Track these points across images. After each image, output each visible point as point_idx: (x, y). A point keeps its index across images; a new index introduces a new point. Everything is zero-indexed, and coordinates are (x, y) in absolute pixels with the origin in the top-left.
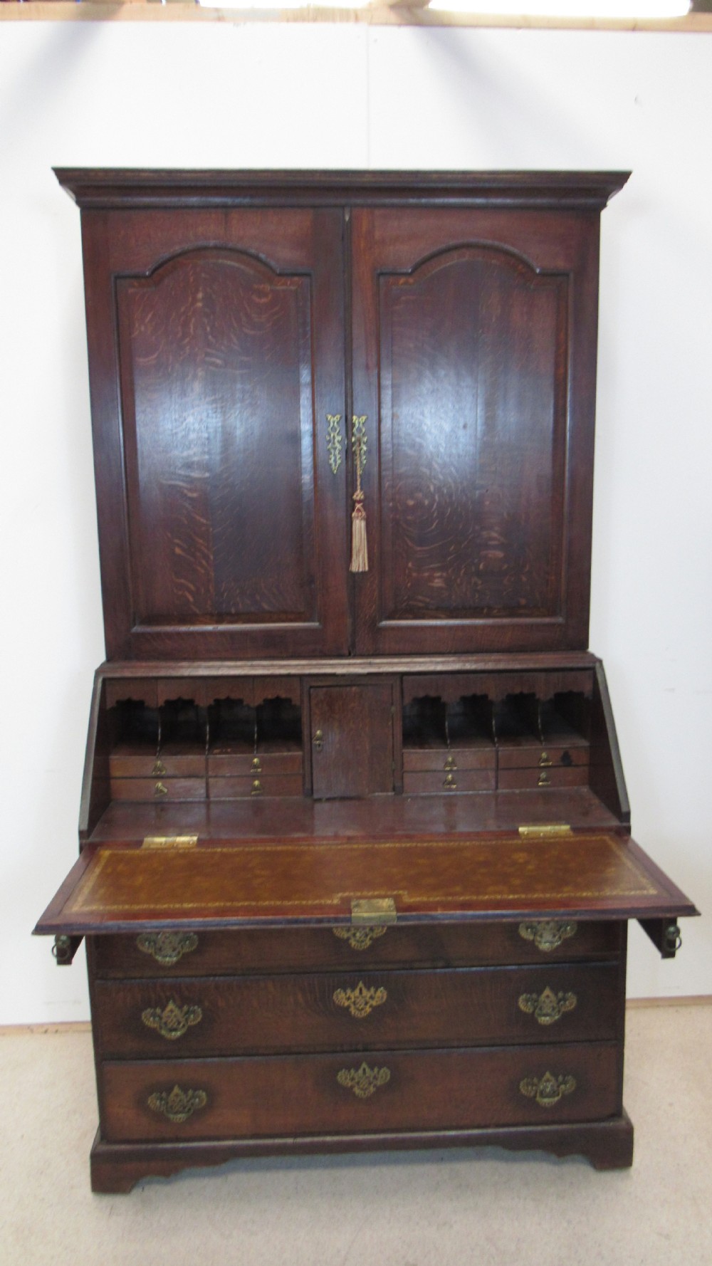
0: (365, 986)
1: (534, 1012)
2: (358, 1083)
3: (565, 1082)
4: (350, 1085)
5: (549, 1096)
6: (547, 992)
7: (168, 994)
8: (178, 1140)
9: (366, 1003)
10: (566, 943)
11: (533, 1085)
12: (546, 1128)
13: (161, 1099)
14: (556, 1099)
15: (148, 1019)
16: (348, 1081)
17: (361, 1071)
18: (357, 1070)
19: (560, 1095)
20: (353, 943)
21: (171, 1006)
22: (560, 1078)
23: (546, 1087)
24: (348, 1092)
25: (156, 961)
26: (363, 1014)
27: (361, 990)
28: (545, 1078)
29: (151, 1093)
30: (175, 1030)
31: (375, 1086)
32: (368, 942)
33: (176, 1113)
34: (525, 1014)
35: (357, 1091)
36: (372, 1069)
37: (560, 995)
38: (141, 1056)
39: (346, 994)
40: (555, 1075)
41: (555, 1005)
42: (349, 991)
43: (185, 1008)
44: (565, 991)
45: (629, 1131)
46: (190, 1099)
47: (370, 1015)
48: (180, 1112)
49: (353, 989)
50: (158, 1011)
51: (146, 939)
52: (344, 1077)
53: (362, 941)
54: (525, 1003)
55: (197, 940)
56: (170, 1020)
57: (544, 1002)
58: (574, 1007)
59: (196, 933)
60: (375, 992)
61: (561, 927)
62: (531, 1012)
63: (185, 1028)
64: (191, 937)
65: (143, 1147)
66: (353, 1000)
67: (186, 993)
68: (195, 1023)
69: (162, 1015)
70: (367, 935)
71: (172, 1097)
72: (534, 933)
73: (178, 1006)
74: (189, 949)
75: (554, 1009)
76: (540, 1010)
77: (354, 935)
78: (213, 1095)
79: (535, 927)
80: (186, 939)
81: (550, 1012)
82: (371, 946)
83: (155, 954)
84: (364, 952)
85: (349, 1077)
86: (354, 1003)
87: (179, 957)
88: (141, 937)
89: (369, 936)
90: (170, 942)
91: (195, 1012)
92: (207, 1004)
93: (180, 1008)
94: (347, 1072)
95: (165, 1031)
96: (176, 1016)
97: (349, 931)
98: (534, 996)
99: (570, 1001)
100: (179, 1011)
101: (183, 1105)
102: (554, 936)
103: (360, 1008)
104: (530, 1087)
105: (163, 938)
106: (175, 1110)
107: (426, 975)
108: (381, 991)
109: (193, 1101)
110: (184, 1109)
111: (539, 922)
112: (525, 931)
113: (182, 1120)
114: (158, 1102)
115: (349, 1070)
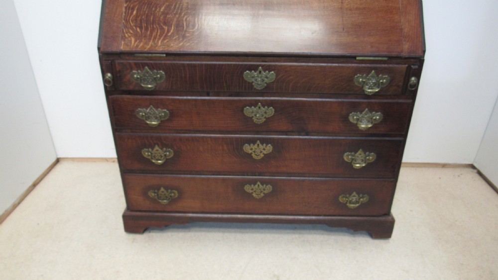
0: (260, 143)
1: (351, 163)
2: (255, 191)
3: (363, 197)
4: (251, 192)
5: (353, 203)
6: (360, 151)
7: (155, 141)
8: (164, 212)
9: (261, 152)
10: (375, 126)
11: (347, 198)
12: (350, 218)
13: (155, 193)
14: (357, 205)
15: (146, 153)
16: (250, 190)
17: (256, 186)
18: (254, 186)
19: (360, 203)
20: (255, 119)
21: (157, 148)
22: (361, 195)
23: (353, 199)
24: (250, 195)
25: (147, 124)
26: (259, 158)
27: (258, 145)
28: (353, 195)
29: (149, 190)
30: (160, 160)
31: (264, 193)
32: (264, 119)
33: (164, 200)
34: (348, 163)
35: (254, 195)
36: (263, 185)
37: (367, 153)
38: (143, 172)
39: (250, 147)
40: (358, 194)
41: (364, 159)
42: (252, 145)
43: (165, 149)
44: (370, 152)
45: (391, 223)
46: (169, 194)
47: (263, 158)
48: (165, 200)
49: (254, 144)
50: (150, 150)
51: (141, 112)
52: (248, 188)
53: (260, 119)
54: (347, 157)
55: (169, 114)
56: (156, 155)
57: (358, 157)
58: (373, 160)
59: (168, 110)
60: (266, 147)
61: (373, 117)
62: (350, 161)
63: (165, 159)
64: (165, 112)
65: (148, 214)
66: (254, 150)
67: (164, 142)
68: (170, 157)
69: (153, 152)
70: (263, 115)
71: (160, 192)
72: (358, 120)
73: (160, 148)
74: (164, 118)
75: (362, 160)
76: (355, 161)
77: (256, 115)
78: (181, 193)
79: (359, 116)
80: (162, 112)
81: (360, 162)
82: (265, 122)
83: (146, 119)
84: (261, 125)
85: (250, 188)
86: (254, 152)
87: (159, 122)
88: (137, 110)
89: (264, 116)
90: (154, 114)
91: (169, 152)
92: (175, 148)
93: (162, 149)
94: (249, 186)
95: (154, 160)
96: (159, 153)
97: (253, 112)
98: (353, 153)
99: (372, 157)
100: (161, 151)
101: (166, 196)
102: (369, 121)
103: (258, 154)
104: (344, 199)
105: (150, 111)
106: (162, 198)
107: (294, 139)
108: (269, 146)
109: (171, 195)
110: (167, 198)
111: (361, 113)
112: (352, 118)
113: (166, 203)
114: (153, 194)
115: (251, 185)
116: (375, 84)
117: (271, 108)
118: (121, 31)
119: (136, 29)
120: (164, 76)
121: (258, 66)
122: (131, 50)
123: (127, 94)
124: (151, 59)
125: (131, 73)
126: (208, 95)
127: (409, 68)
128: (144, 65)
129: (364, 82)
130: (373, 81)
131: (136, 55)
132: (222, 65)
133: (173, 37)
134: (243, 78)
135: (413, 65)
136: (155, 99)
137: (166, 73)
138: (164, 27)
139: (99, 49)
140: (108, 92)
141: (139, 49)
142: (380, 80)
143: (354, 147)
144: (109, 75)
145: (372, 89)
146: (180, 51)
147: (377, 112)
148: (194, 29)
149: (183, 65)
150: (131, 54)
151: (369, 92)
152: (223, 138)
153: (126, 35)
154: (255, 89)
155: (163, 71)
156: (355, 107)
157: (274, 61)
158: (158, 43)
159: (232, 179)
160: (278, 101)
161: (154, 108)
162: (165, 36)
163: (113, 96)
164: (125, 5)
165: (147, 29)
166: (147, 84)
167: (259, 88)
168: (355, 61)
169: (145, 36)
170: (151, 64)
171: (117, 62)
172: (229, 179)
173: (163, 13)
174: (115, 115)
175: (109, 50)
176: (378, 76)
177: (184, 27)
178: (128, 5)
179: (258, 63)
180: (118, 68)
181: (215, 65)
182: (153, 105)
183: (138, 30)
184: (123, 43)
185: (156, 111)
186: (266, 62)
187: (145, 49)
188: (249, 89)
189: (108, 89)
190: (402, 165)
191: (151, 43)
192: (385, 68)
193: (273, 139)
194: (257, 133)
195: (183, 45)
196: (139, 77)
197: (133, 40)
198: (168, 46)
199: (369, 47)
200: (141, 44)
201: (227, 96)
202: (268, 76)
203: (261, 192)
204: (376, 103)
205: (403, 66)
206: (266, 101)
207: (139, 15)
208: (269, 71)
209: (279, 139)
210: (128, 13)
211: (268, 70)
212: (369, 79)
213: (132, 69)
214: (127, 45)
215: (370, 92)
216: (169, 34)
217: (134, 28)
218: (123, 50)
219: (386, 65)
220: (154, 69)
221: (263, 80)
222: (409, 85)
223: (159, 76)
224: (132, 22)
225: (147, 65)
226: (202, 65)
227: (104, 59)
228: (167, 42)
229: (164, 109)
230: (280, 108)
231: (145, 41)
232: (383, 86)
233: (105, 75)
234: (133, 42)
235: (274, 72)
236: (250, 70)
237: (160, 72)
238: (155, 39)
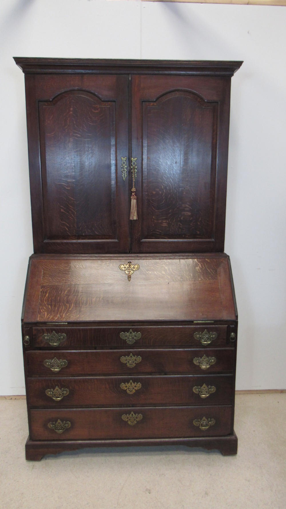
0: (133, 382)
1: (199, 394)
2: (130, 420)
3: (211, 421)
4: (126, 420)
5: (204, 426)
6: (204, 385)
7: (56, 383)
8: (59, 440)
9: (133, 388)
10: (211, 367)
11: (198, 421)
12: (203, 438)
13: (53, 424)
15: (49, 393)
16: (126, 419)
17: (131, 415)
18: (129, 415)
19: (209, 426)
20: (128, 365)
21: (57, 388)
22: (209, 419)
23: (204, 423)
24: (126, 423)
25: (52, 371)
26: (132, 393)
27: (131, 383)
28: (203, 419)
29: (49, 422)
30: (59, 397)
31: (137, 421)
32: (134, 365)
34: (196, 394)
35: (129, 422)
36: (135, 414)
37: (209, 386)
38: (45, 407)
39: (125, 385)
40: (207, 418)
41: (207, 391)
42: (126, 383)
43: (63, 389)
44: (211, 385)
45: (236, 441)
46: (64, 424)
47: (135, 393)
48: (61, 430)
49: (128, 383)
50: (52, 390)
51: (47, 362)
52: (124, 417)
53: (132, 364)
54: (195, 390)
55: (67, 363)
56: (56, 394)
57: (203, 389)
58: (214, 391)
59: (67, 360)
60: (137, 384)
61: (210, 360)
62: (198, 393)
63: (63, 397)
64: (65, 361)
65: (46, 443)
67: (63, 383)
68: (66, 395)
69: (53, 392)
70: (133, 362)
71: (57, 424)
72: (199, 363)
73: (59, 388)
74: (64, 366)
75: (207, 392)
76: (202, 392)
77: (129, 362)
78: (73, 423)
79: (200, 360)
80: (63, 362)
81: (205, 393)
82: (135, 366)
83: (51, 368)
84: (133, 369)
85: (126, 417)
86: (128, 388)
87: (60, 369)
88: (45, 361)
89: (135, 362)
90: (57, 363)
91: (66, 391)
92: (71, 388)
93: (61, 389)
94: (125, 415)
95: (55, 397)
96: (59, 392)
97: (126, 360)
98: (199, 387)
99: (213, 389)
100: (60, 390)
101: (61, 427)
102: (207, 364)
103: (131, 390)
104: (197, 423)
105: (54, 362)
106: (58, 429)
107: (157, 378)
108: (139, 384)
109: (65, 425)
110: (62, 428)
111: (201, 358)
112: (196, 362)
113: (61, 432)
114: (52, 425)
115: (126, 415)
116: (208, 338)
117: (139, 356)
118: (38, 308)
119: (48, 306)
120: (66, 337)
121: (129, 329)
122: (44, 321)
123: (38, 350)
124: (57, 326)
125: (43, 335)
126: (95, 349)
127: (228, 327)
128: (52, 330)
129: (201, 337)
130: (207, 336)
131: (47, 323)
132: (106, 329)
133: (73, 312)
134: (119, 337)
135: (231, 325)
136: (59, 353)
137: (67, 335)
138: (67, 304)
139: (22, 320)
140: (25, 349)
141: (49, 320)
142: (211, 335)
143: (199, 382)
144: (27, 337)
145: (206, 341)
146: (77, 321)
147: (212, 356)
148: (87, 306)
149: (79, 330)
150: (44, 323)
151: (204, 344)
152: (105, 379)
153: (41, 310)
154: (128, 344)
155: (65, 334)
156: (197, 354)
157: (140, 326)
158: (63, 316)
159: (112, 411)
160: (143, 351)
161: (57, 359)
162: (68, 311)
163: (28, 352)
164: (41, 290)
165: (55, 306)
166: (53, 343)
167: (130, 343)
168: (193, 324)
169: (54, 311)
170: (57, 329)
171: (34, 328)
172: (110, 410)
173: (66, 295)
175: (30, 321)
176: (209, 333)
177: (80, 304)
178: (42, 290)
179: (130, 327)
180: (34, 332)
181: (101, 329)
182: (56, 357)
183: (50, 307)
184: (39, 316)
185: (58, 361)
186: (135, 326)
187: (54, 319)
188: (123, 344)
189: (25, 346)
191: (58, 315)
192: (213, 328)
193: (142, 379)
194: (130, 374)
195: (79, 317)
196: (48, 338)
197: (46, 313)
198: (69, 318)
199: (201, 314)
200: (52, 317)
201: (108, 349)
202: (136, 335)
203: (135, 420)
204: (210, 350)
205: (225, 326)
206: (135, 352)
207: (50, 296)
208: (137, 332)
209: (145, 378)
210: (43, 295)
211: (136, 331)
212: (204, 335)
213: (44, 333)
214: (42, 317)
215: (206, 344)
216: (70, 309)
217: (47, 305)
218: (39, 321)
219: (214, 326)
220: (59, 332)
221: (133, 338)
222: (230, 338)
223: (62, 337)
224: (45, 301)
225: (54, 330)
226: (91, 329)
227: (25, 326)
228: (69, 315)
229: (64, 359)
230: (145, 356)
231: (54, 314)
232: (213, 339)
233: (25, 338)
234: (46, 315)
235: (140, 333)
236: (124, 332)
237: (63, 335)
238: (61, 313)
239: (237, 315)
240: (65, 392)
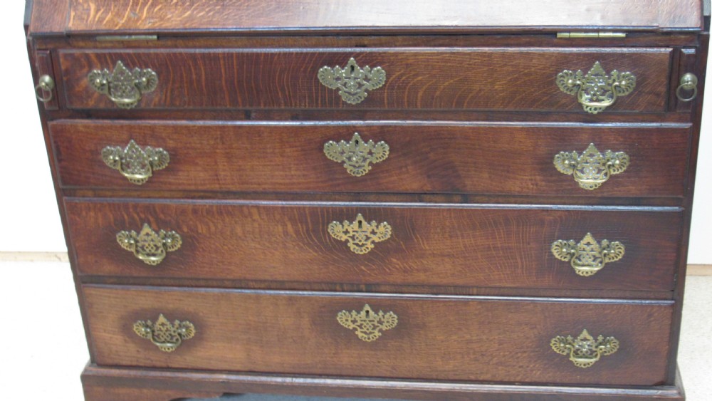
0: (365, 219)
1: (569, 262)
2: (360, 326)
3: (605, 343)
4: (351, 328)
5: (584, 356)
6: (588, 238)
7: (143, 216)
8: (168, 369)
9: (368, 238)
10: (612, 181)
11: (566, 342)
12: (580, 390)
13: (147, 326)
14: (593, 360)
15: (124, 241)
16: (349, 323)
17: (363, 313)
18: (358, 312)
19: (599, 356)
20: (348, 168)
21: (146, 229)
22: (600, 338)
23: (582, 346)
24: (350, 334)
25: (125, 178)
26: (364, 251)
27: (360, 222)
28: (582, 336)
29: (135, 321)
30: (154, 255)
31: (380, 331)
32: (368, 168)
33: (165, 341)
34: (559, 263)
35: (359, 333)
36: (376, 312)
37: (605, 242)
38: (121, 281)
39: (343, 226)
40: (594, 334)
41: (598, 255)
42: (346, 223)
43: (162, 231)
44: (611, 240)
46: (177, 329)
47: (372, 253)
48: (169, 342)
49: (351, 221)
50: (134, 233)
51: (112, 153)
52: (344, 319)
53: (360, 167)
54: (559, 250)
55: (168, 156)
56: (147, 244)
57: (584, 250)
58: (620, 257)
59: (165, 149)
60: (377, 227)
61: (608, 160)
62: (566, 260)
63: (164, 254)
64: (160, 152)
65: (133, 373)
66: (351, 234)
67: (162, 216)
68: (176, 248)
69: (138, 239)
70: (365, 160)
71: (157, 326)
72: (574, 167)
73: (154, 230)
74: (160, 166)
75: (595, 258)
76: (579, 258)
77: (349, 159)
78: (201, 327)
79: (575, 160)
80: (154, 154)
81: (590, 261)
82: (370, 173)
83: (123, 169)
84: (363, 179)
85: (350, 319)
86: (353, 238)
87: (150, 174)
88: (105, 150)
89: (368, 161)
90: (138, 157)
91: (173, 238)
92: (185, 230)
93: (157, 232)
94: (347, 313)
95: (143, 254)
96: (152, 240)
97: (343, 153)
98: (572, 242)
99: (617, 251)
100: (156, 235)
101: (170, 335)
102: (599, 171)
103: (360, 244)
104: (562, 345)
105: (130, 153)
106: (163, 340)
107: (439, 211)
108: (385, 226)
109: (180, 331)
110: (172, 339)
111: (580, 153)
112: (562, 164)
113: (171, 349)
114: (143, 330)
115: (350, 312)
116: (604, 91)
117: (383, 142)
120: (156, 79)
121: (349, 55)
122: (88, 29)
123: (83, 118)
124: (128, 45)
125: (90, 74)
126: (248, 118)
127: (676, 55)
128: (114, 58)
129: (579, 85)
130: (599, 84)
131: (98, 38)
132: (273, 55)
134: (317, 80)
135: (684, 47)
136: (140, 127)
137: (159, 74)
139: (26, 27)
140: (46, 115)
141: (103, 27)
142: (614, 81)
143: (573, 228)
144: (47, 78)
145: (596, 101)
146: (186, 29)
147: (614, 150)
149: (193, 56)
150: (88, 37)
151: (591, 107)
152: (283, 209)
154: (344, 103)
155: (153, 71)
156: (567, 141)
157: (382, 45)
158: (142, 13)
159: (308, 299)
160: (395, 127)
161: (138, 144)
163: (55, 122)
166: (122, 96)
167: (352, 101)
168: (555, 40)
170: (128, 54)
171: (62, 52)
172: (302, 297)
174: (60, 161)
175: (46, 29)
176: (608, 73)
179: (349, 50)
180: (64, 65)
181: (258, 55)
182: (135, 141)
184: (73, 14)
185: (142, 152)
186: (364, 46)
187: (116, 25)
188: (330, 104)
189: (46, 107)
190: (688, 271)
191: (128, 13)
192: (623, 55)
193: (392, 210)
194: (357, 197)
195: (190, 16)
196: (105, 82)
197: (93, 7)
198: (162, 19)
199: (583, 8)
200: (109, 16)
201: (286, 119)
202: (371, 76)
203: (375, 327)
204: (610, 130)
205: (663, 50)
206: (369, 127)
208: (372, 67)
209: (403, 210)
211: (367, 64)
212: (589, 81)
213: (91, 67)
214: (82, 19)
215: (595, 108)
218: (73, 29)
219: (624, 50)
220: (135, 65)
221: (360, 85)
222: (679, 87)
223: (144, 79)
225: (121, 57)
226: (230, 56)
227: (37, 47)
228: (160, 9)
229: (159, 146)
230: (401, 143)
231: (116, 10)
232: (621, 95)
233: (40, 80)
234: (92, 12)
235: (383, 69)
236: (332, 64)
237: (148, 72)
238: (137, 5)
239: (706, 14)
240: (169, 241)
